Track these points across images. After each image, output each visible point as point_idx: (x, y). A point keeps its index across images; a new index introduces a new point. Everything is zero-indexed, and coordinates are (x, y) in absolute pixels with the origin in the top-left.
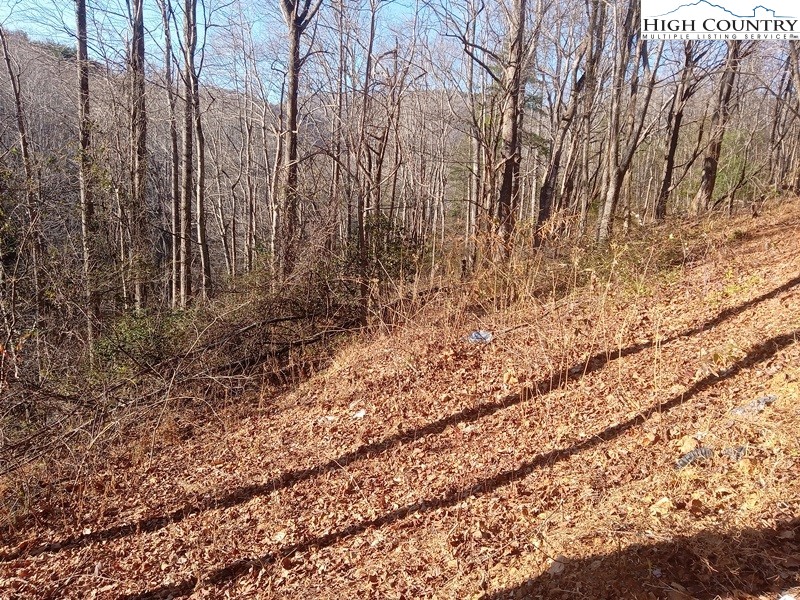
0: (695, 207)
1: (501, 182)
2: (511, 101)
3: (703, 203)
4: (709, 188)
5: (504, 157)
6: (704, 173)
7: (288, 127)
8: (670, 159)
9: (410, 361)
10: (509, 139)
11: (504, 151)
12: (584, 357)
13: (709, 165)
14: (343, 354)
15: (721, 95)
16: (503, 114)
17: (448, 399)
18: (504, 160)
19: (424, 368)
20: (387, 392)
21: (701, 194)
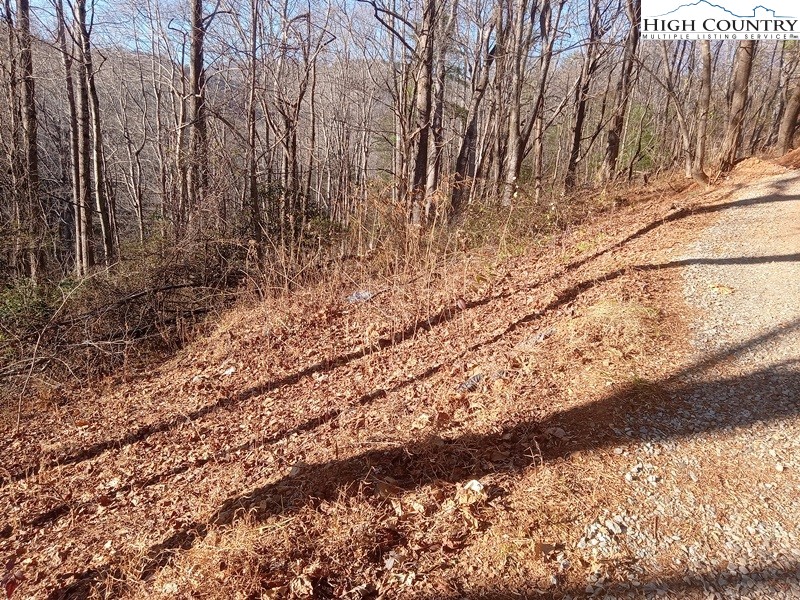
0: (601, 179)
1: (417, 151)
2: (424, 69)
3: (608, 175)
4: (612, 161)
5: (419, 126)
6: (608, 145)
7: (191, 91)
8: (578, 131)
9: (284, 321)
10: (424, 108)
11: (418, 121)
12: (439, 310)
13: (613, 137)
14: (227, 317)
15: (623, 68)
16: (416, 83)
17: (314, 353)
18: (418, 130)
19: (297, 327)
20: (259, 350)
21: (605, 166)
